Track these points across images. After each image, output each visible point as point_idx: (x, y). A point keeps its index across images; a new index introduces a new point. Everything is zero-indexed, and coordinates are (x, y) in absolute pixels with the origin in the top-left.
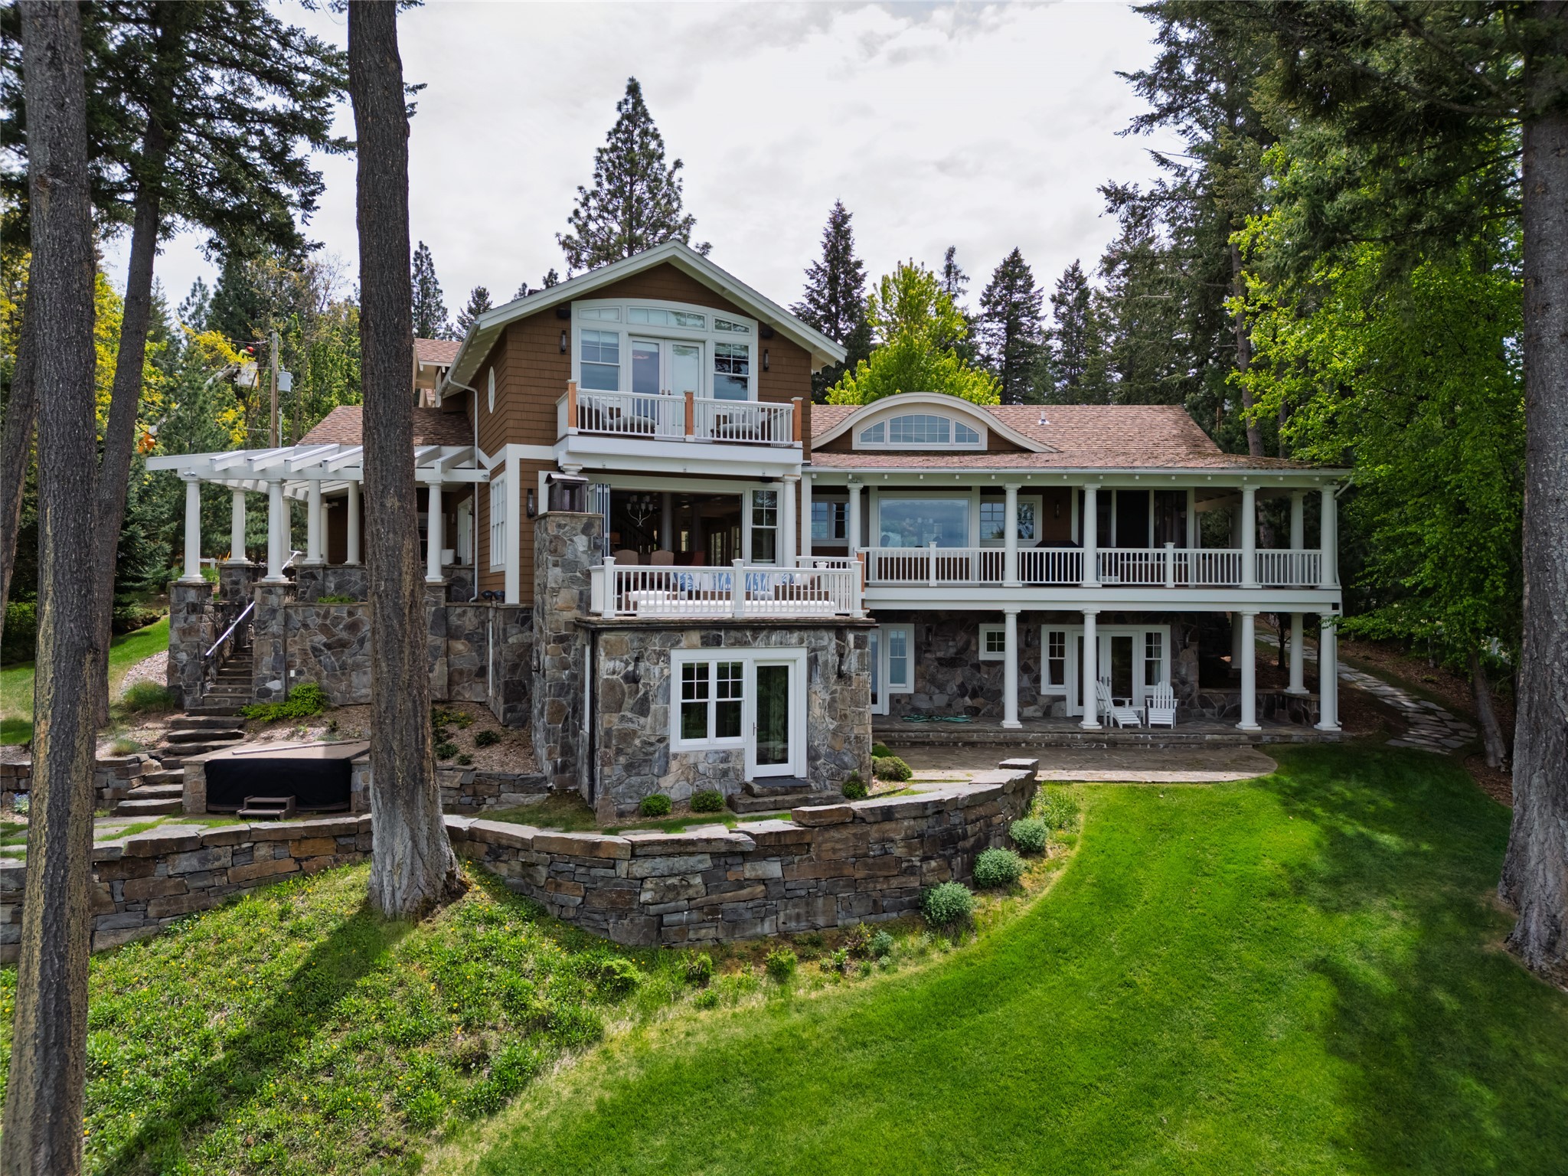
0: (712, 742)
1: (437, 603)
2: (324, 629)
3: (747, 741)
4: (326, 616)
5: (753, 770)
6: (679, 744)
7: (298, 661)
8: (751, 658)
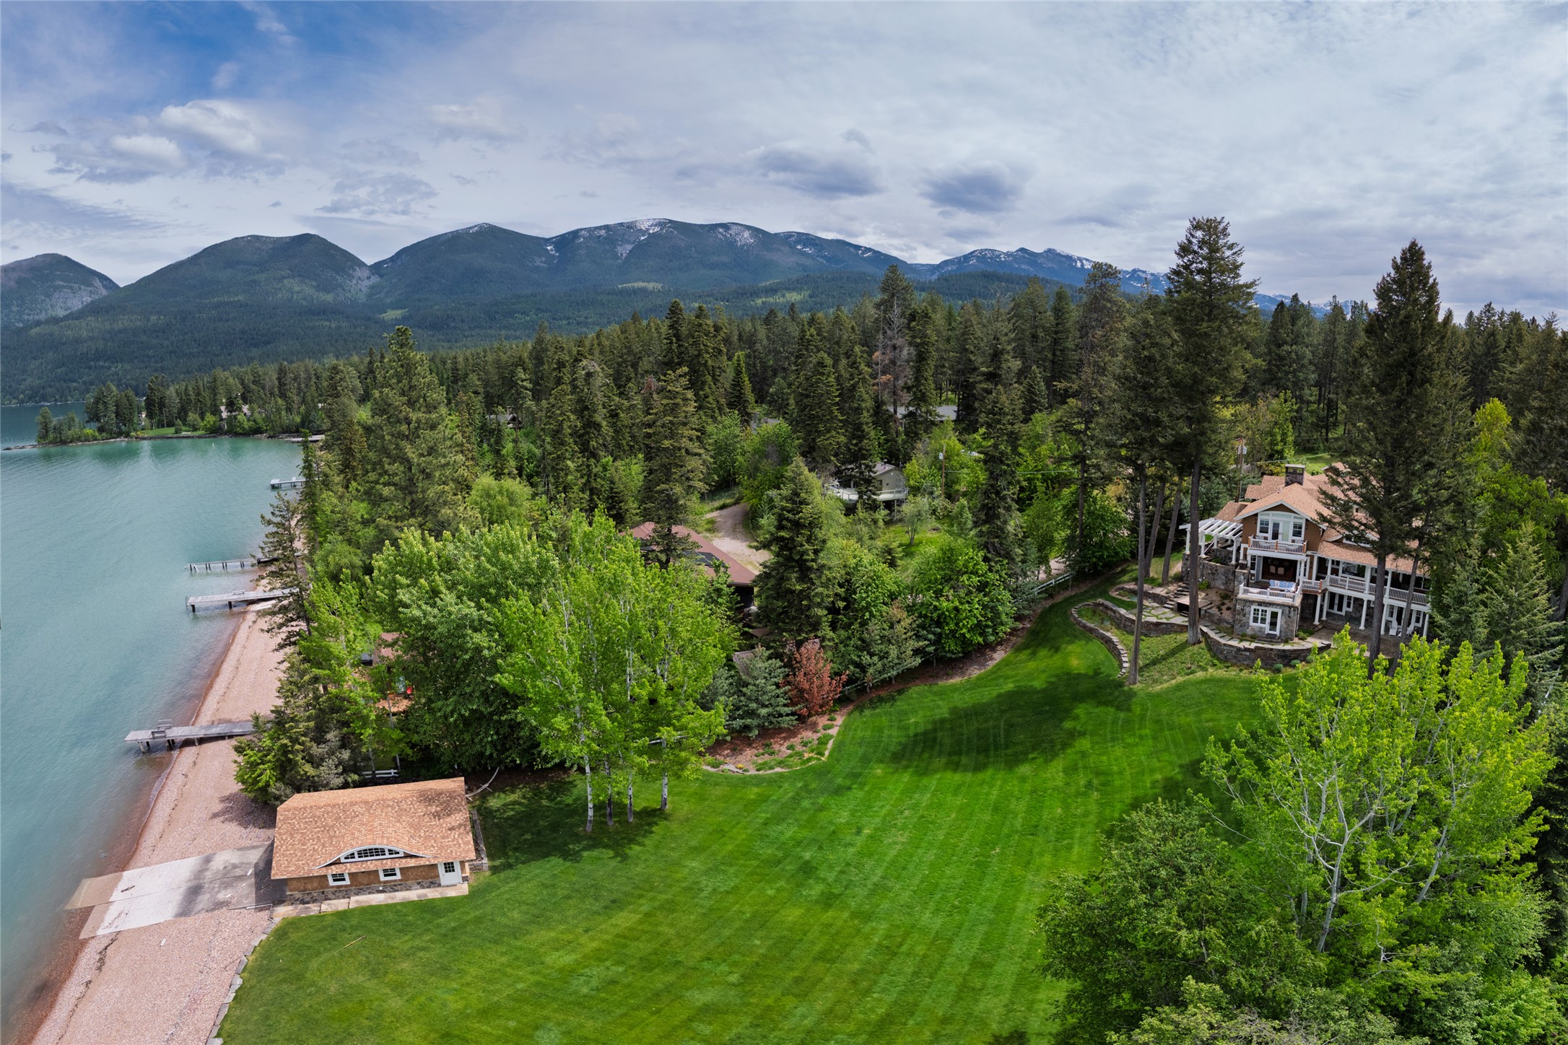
0: (1259, 624)
3: (1267, 626)
5: (1268, 631)
6: (1251, 623)
8: (1269, 610)
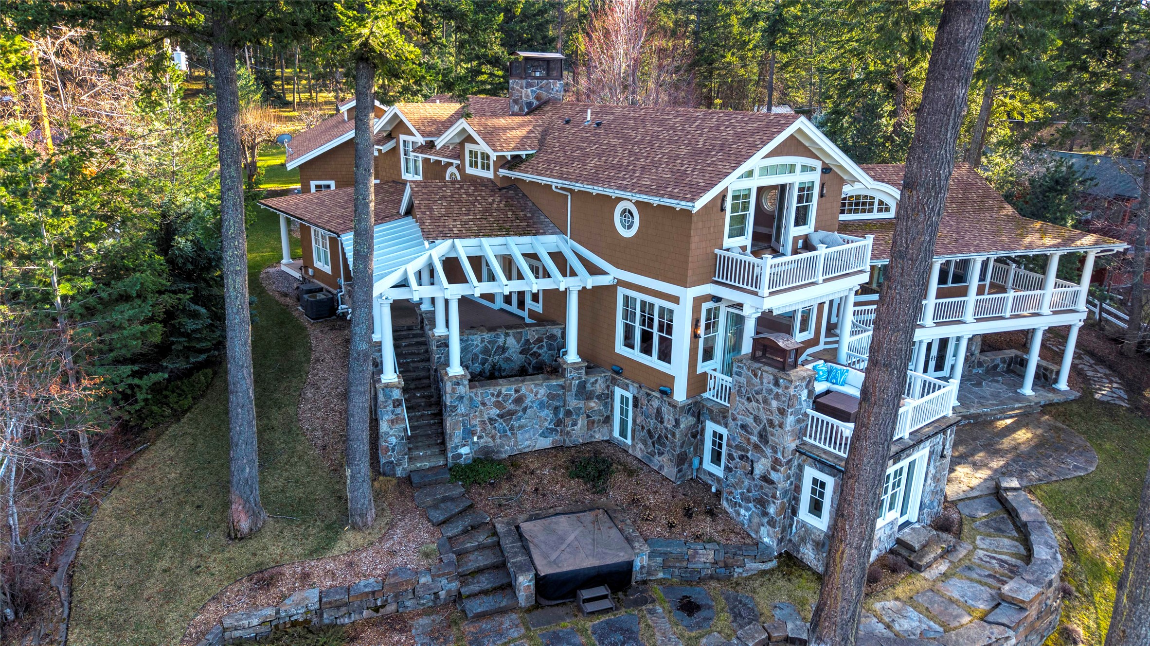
0: (885, 519)
1: (580, 378)
2: (498, 405)
4: (498, 395)
7: (478, 429)
8: (908, 462)
